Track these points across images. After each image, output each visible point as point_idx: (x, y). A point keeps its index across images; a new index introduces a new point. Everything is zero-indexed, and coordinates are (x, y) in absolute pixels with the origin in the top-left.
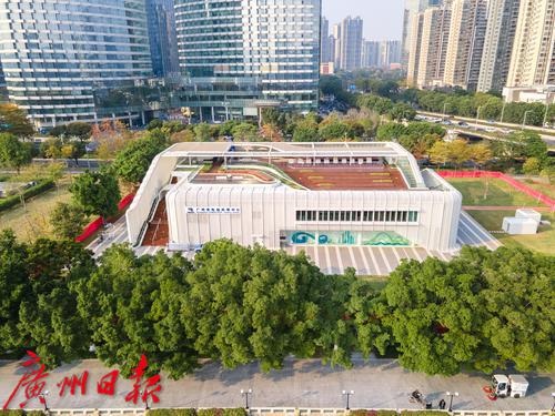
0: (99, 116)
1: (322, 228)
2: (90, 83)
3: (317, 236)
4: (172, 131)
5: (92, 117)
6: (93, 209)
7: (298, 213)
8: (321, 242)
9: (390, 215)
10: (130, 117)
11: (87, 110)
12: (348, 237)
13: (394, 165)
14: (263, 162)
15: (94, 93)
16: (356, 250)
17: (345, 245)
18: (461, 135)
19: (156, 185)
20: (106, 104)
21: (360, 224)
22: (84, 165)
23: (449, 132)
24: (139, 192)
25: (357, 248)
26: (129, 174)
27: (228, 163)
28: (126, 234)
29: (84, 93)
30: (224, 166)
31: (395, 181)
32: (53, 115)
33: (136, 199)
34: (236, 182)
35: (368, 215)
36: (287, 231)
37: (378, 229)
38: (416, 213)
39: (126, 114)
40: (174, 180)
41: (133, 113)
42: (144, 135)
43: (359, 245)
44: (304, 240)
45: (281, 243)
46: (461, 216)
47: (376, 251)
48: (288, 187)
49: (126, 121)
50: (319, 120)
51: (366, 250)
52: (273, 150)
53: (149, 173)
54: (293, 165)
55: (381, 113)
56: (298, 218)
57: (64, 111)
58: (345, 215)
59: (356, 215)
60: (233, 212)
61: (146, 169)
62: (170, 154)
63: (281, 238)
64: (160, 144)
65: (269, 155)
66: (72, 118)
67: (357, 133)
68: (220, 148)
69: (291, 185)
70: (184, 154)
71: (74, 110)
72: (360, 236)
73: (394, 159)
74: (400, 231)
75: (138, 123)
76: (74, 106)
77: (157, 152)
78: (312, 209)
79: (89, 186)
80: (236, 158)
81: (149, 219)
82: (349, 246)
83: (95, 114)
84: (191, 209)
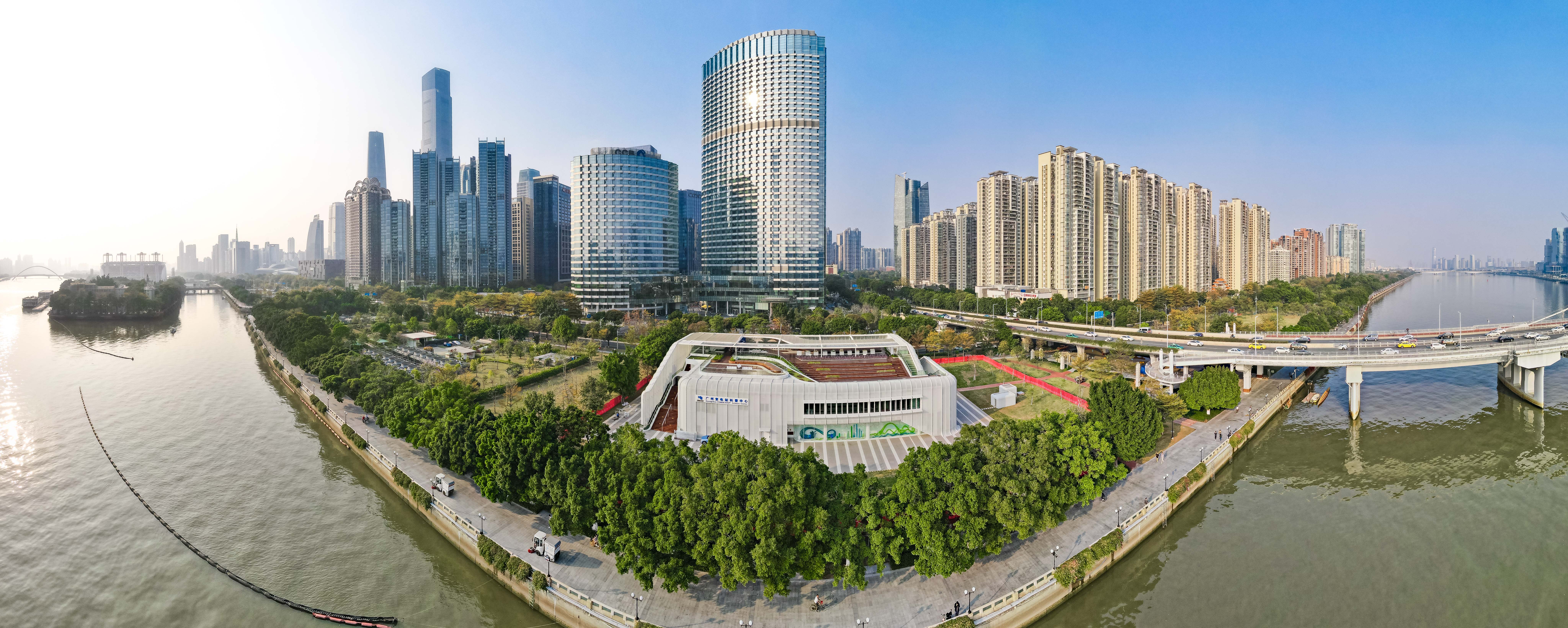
0: (631, 306)
1: (830, 422)
2: (629, 279)
3: (825, 431)
4: (690, 322)
5: (625, 306)
6: (615, 387)
7: (806, 406)
8: (830, 437)
9: (896, 405)
10: (656, 307)
11: (622, 300)
12: (855, 430)
13: (895, 355)
14: (772, 353)
15: (630, 287)
16: (865, 444)
17: (853, 440)
18: (949, 326)
19: (670, 371)
20: (638, 296)
21: (868, 416)
22: (614, 345)
23: (940, 323)
24: (655, 376)
25: (867, 442)
26: (649, 358)
27: (739, 354)
28: (639, 416)
29: (623, 286)
30: (735, 357)
31: (898, 371)
32: (597, 304)
33: (652, 382)
34: (746, 372)
35: (875, 406)
36: (795, 426)
37: (885, 419)
38: (919, 399)
39: (653, 305)
40: (688, 368)
41: (658, 305)
42: (664, 324)
43: (867, 438)
44: (812, 436)
45: (789, 439)
46: (958, 399)
47: (884, 442)
48: (797, 380)
49: (652, 311)
50: (826, 314)
51: (874, 443)
52: (782, 342)
53: (665, 359)
54: (800, 357)
55: (881, 309)
56: (806, 412)
57: (606, 300)
58: (853, 408)
59: (863, 407)
60: (741, 404)
61: (664, 355)
62: (687, 342)
63: (789, 433)
64: (678, 333)
65: (777, 347)
66: (611, 306)
67: (861, 326)
68: (732, 340)
69: (800, 377)
70: (699, 343)
71: (613, 300)
72: (868, 428)
73: (895, 350)
74: (907, 420)
75: (661, 314)
76: (614, 297)
77: (675, 340)
78: (820, 402)
79: (615, 365)
80: (746, 349)
81: (661, 403)
82: (858, 440)
83: (628, 304)
84: (701, 398)
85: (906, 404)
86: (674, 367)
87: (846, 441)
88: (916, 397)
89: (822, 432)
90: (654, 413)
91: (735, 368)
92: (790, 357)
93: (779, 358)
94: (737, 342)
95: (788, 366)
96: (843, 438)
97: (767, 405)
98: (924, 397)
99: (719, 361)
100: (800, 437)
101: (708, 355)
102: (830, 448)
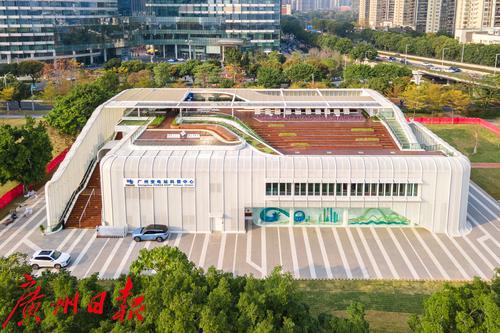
1: (299, 205)
3: (292, 213)
7: (268, 185)
8: (298, 220)
9: (385, 189)
12: (331, 215)
13: (376, 118)
15: (54, 30)
16: (342, 232)
17: (327, 225)
21: (347, 199)
25: (344, 229)
31: (382, 142)
36: (255, 209)
37: (369, 206)
38: (416, 185)
39: (88, 52)
40: (119, 136)
43: (344, 224)
44: (275, 218)
45: (246, 221)
46: (471, 189)
47: (367, 232)
48: (256, 150)
51: (354, 231)
52: (237, 100)
54: (260, 116)
56: (268, 193)
58: (328, 189)
59: (341, 188)
60: (185, 185)
62: (118, 104)
63: (246, 215)
65: (232, 105)
68: (173, 96)
69: (259, 146)
70: (132, 104)
72: (345, 213)
73: (375, 111)
74: (396, 208)
77: (104, 99)
78: (286, 181)
80: (191, 110)
81: (79, 189)
82: (333, 226)
83: (54, 51)
84: (131, 182)
85: (399, 189)
87: (317, 227)
88: (412, 181)
89: (288, 215)
91: (178, 136)
92: (247, 117)
93: (233, 119)
94: (182, 101)
95: (244, 130)
96: (313, 222)
97: (219, 185)
98: (424, 183)
99: (158, 127)
100: (260, 220)
101: (145, 118)
102: (298, 232)
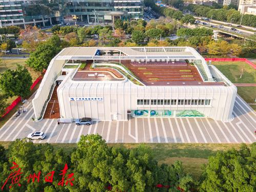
1: (153, 108)
7: (138, 101)
8: (152, 115)
10: (43, 21)
12: (168, 112)
13: (192, 64)
16: (173, 120)
17: (166, 117)
19: (53, 76)
27: (95, 62)
31: (195, 76)
32: (0, 21)
33: (43, 81)
34: (101, 78)
35: (181, 102)
36: (133, 110)
38: (210, 100)
43: (174, 116)
44: (142, 114)
45: (128, 115)
47: (184, 120)
48: (132, 83)
51: (178, 120)
52: (122, 54)
54: (134, 63)
56: (138, 104)
62: (61, 57)
63: (128, 112)
68: (90, 53)
69: (134, 81)
70: (69, 58)
72: (175, 112)
73: (192, 60)
74: (200, 110)
77: (54, 54)
78: (147, 99)
80: (100, 60)
81: (48, 100)
82: (169, 117)
84: (73, 99)
85: (201, 102)
86: (55, 73)
87: (161, 118)
88: (208, 99)
89: (148, 112)
90: (44, 107)
91: (93, 75)
92: (127, 63)
93: (120, 65)
94: (94, 56)
95: (126, 71)
96: (160, 115)
97: (115, 100)
98: (214, 99)
99: (84, 69)
100: (134, 115)
101: (77, 64)
102: (152, 120)
